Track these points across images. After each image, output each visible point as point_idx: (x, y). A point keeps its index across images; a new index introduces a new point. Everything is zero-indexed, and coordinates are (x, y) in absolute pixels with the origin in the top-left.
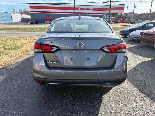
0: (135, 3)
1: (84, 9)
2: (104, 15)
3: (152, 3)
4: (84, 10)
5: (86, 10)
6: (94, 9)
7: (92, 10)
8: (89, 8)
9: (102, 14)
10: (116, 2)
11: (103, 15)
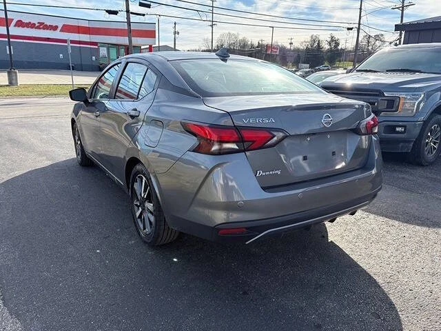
0: (175, 24)
1: (30, 25)
2: (101, 48)
3: (212, 26)
4: (32, 28)
5: (38, 28)
6: (67, 29)
7: (59, 28)
8: (48, 24)
9: (95, 44)
10: (144, 15)
11: (98, 49)
